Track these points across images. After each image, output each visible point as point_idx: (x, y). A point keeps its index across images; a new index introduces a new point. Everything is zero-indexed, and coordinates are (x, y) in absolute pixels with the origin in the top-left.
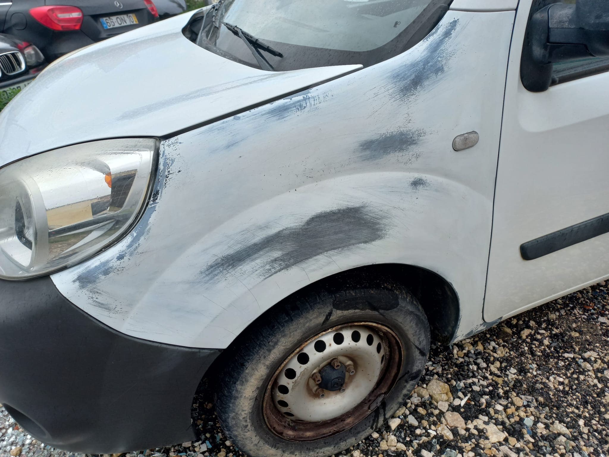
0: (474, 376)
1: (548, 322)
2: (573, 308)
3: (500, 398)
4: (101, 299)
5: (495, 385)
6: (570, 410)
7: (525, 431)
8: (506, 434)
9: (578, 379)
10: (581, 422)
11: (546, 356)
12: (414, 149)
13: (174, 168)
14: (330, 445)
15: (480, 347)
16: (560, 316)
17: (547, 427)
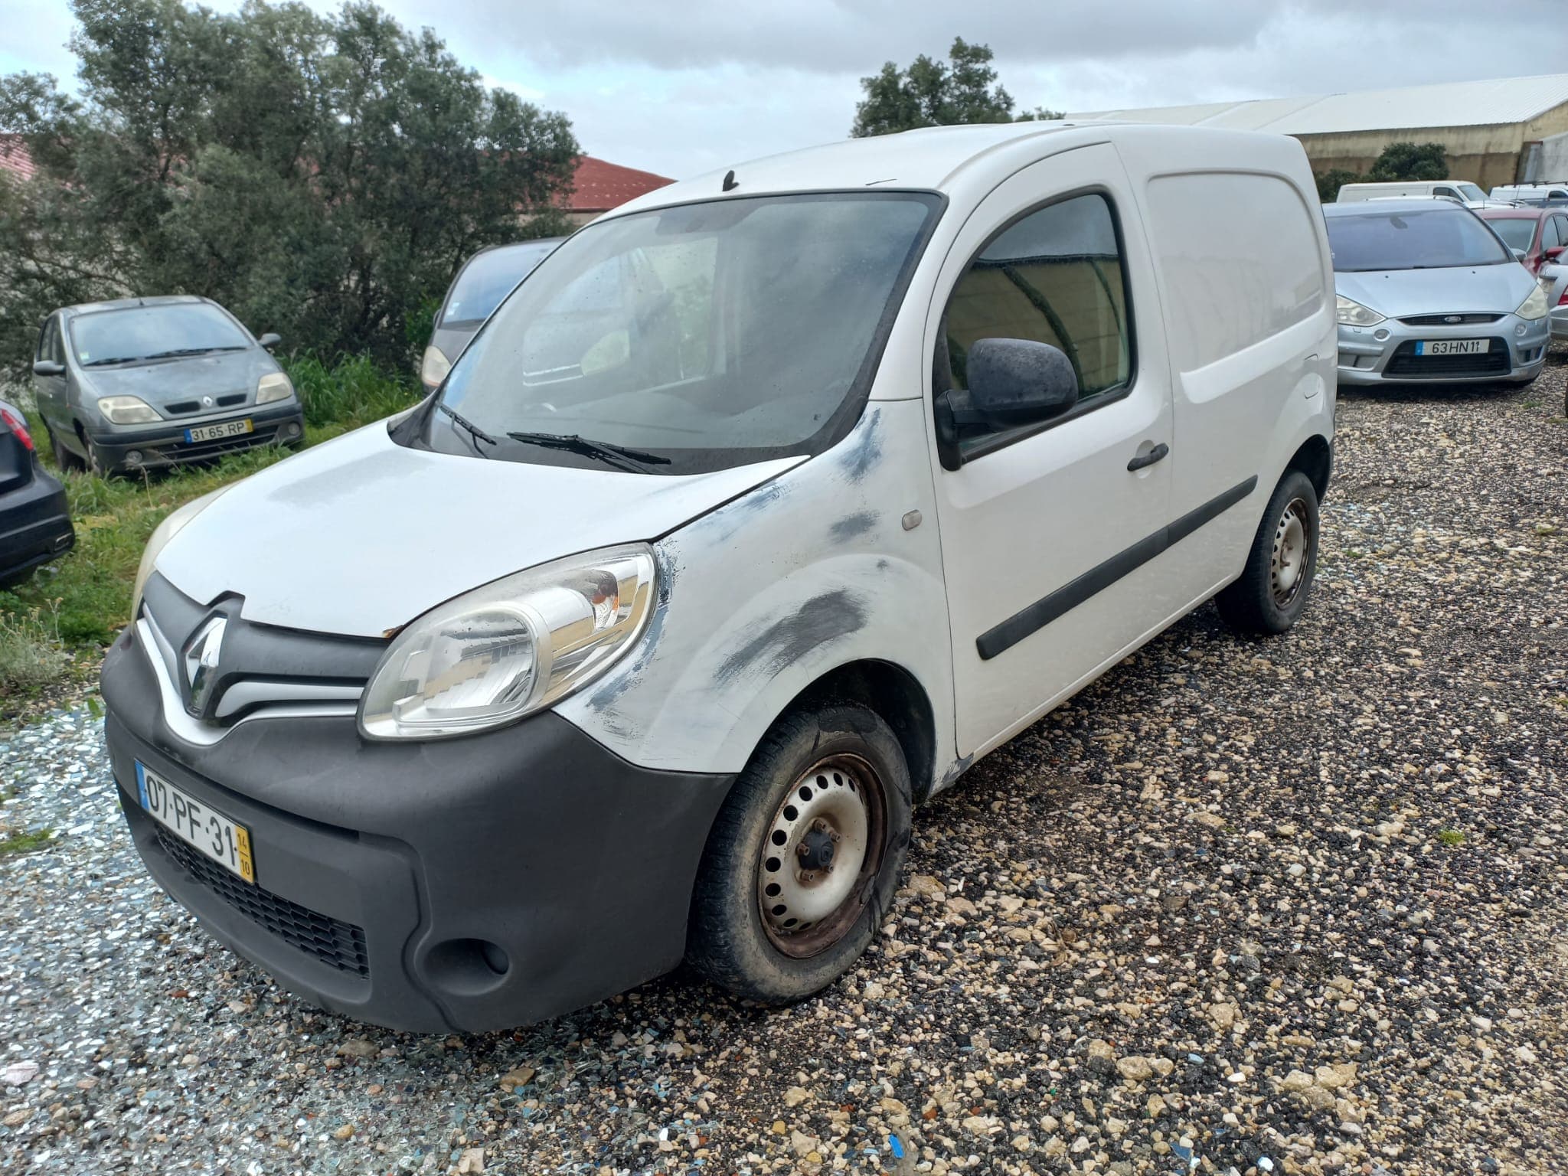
0: (959, 860)
1: (1017, 787)
2: (1038, 766)
3: (999, 870)
4: (617, 722)
5: (989, 860)
6: (1077, 861)
7: (1040, 890)
8: (1022, 900)
9: (1074, 830)
10: (1094, 867)
11: (1031, 822)
12: (874, 530)
13: (678, 566)
14: (828, 963)
15: (951, 833)
16: (1028, 777)
17: (1061, 880)
